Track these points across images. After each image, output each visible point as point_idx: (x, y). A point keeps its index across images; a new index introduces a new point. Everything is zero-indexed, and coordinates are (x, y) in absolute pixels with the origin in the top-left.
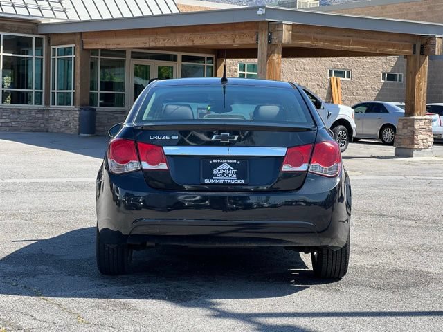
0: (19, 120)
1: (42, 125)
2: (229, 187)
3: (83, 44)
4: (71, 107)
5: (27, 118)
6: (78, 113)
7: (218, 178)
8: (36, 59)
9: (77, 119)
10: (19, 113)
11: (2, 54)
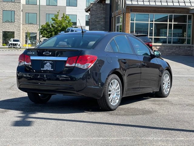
0: (179, 51)
1: (190, 53)
2: (48, 72)
5: (183, 50)
7: (46, 68)
8: (188, 24)
10: (180, 48)
11: (173, 23)
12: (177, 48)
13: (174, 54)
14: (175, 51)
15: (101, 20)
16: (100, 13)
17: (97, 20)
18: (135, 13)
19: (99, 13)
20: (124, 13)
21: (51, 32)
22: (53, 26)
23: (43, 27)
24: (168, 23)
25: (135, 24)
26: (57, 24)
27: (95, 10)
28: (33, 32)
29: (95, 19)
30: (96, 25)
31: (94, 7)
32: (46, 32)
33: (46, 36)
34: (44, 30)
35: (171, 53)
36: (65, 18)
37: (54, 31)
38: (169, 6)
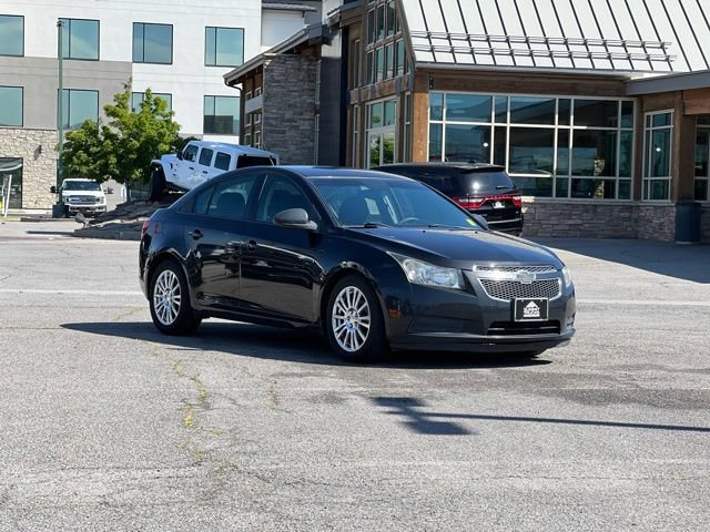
0: (594, 221)
1: (629, 229)
3: (684, 109)
4: (667, 202)
5: (607, 219)
6: (674, 209)
8: (622, 132)
9: (673, 219)
10: (595, 211)
11: (572, 127)
12: (587, 211)
13: (578, 233)
14: (580, 222)
15: (301, 114)
16: (295, 89)
17: (288, 115)
18: (445, 92)
19: (291, 89)
20: (403, 93)
21: (105, 155)
22: (109, 136)
23: (72, 139)
24: (557, 127)
25: (447, 128)
26: (127, 127)
27: (280, 78)
28: (9, 155)
29: (279, 110)
30: (284, 132)
31: (278, 71)
32: (84, 156)
33: (84, 169)
34: (76, 150)
35: (567, 228)
36: (154, 107)
37: (114, 152)
38: (558, 71)
